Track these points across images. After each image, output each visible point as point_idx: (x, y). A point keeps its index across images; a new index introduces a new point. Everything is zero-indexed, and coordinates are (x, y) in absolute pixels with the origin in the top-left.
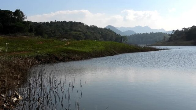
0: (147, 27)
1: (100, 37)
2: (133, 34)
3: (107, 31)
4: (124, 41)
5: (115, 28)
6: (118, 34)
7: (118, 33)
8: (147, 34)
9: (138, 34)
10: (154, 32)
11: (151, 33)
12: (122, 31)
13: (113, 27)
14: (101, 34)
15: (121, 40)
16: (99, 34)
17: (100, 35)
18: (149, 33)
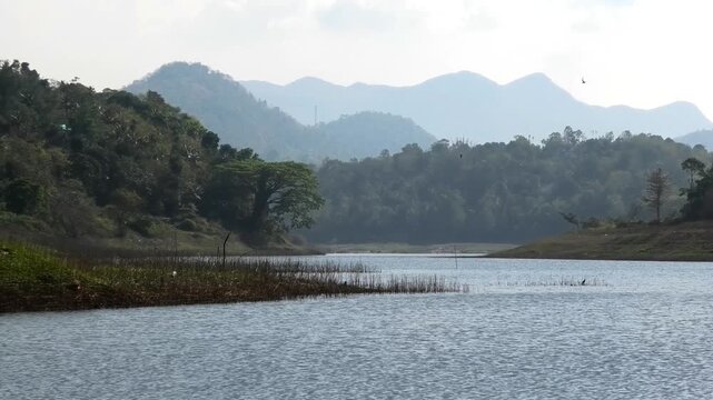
0: (537, 85)
1: (57, 172)
2: (395, 150)
3: (127, 115)
4: (284, 205)
5: (236, 86)
6: (238, 146)
7: (232, 137)
8: (520, 146)
9: (440, 147)
10: (589, 136)
11: (554, 144)
12: (305, 118)
13: (218, 76)
14: (76, 145)
15: (261, 205)
16: (52, 137)
17: (57, 151)
18: (537, 140)
